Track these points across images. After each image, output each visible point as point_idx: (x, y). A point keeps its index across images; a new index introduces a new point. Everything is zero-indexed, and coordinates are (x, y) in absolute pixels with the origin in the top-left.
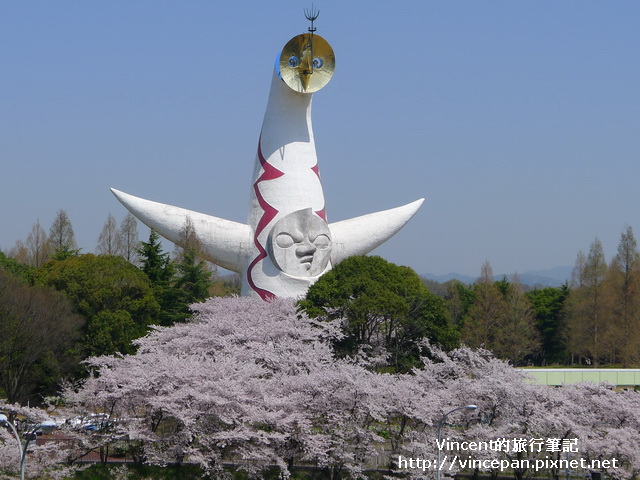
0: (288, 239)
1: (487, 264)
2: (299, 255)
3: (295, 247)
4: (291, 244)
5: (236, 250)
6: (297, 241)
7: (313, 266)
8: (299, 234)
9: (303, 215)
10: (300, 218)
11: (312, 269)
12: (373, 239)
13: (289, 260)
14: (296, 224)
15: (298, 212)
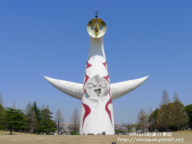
0: (91, 86)
1: (165, 91)
2: (95, 91)
3: (94, 88)
4: (93, 87)
5: (78, 92)
6: (95, 86)
7: (101, 94)
8: (95, 84)
9: (97, 77)
10: (95, 78)
11: (100, 95)
12: (129, 88)
13: (91, 93)
14: (94, 80)
15: (95, 76)
